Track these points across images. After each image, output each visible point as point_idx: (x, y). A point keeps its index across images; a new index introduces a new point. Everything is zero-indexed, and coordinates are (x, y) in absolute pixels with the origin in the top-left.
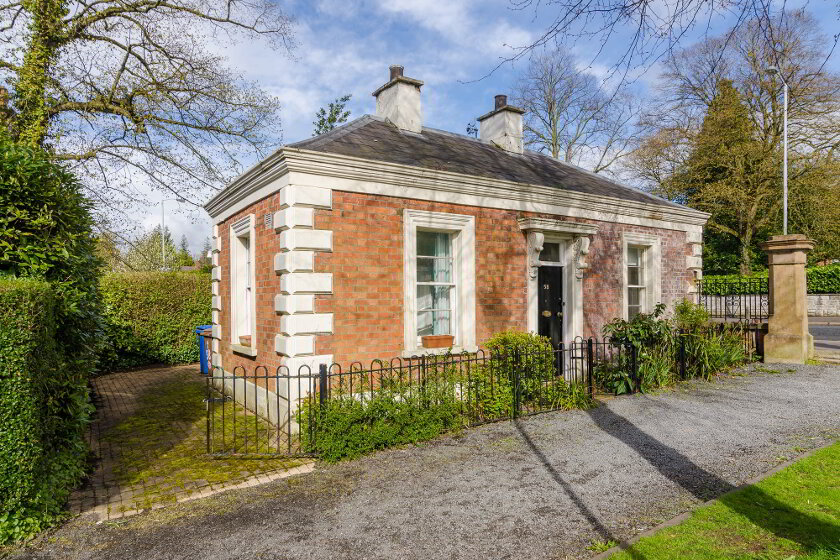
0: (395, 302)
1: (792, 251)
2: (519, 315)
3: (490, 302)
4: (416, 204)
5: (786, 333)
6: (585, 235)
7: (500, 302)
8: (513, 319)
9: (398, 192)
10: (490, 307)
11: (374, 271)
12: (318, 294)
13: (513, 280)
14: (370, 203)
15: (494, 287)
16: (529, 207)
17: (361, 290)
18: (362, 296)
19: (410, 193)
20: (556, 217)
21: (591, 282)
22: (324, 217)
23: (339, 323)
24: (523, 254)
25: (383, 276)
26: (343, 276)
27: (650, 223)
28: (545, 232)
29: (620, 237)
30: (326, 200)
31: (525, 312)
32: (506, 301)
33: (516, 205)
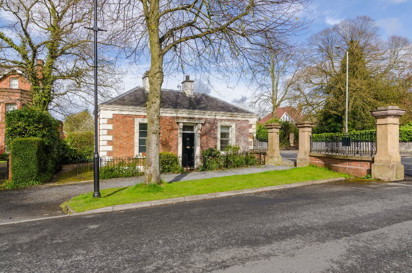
0: (132, 143)
1: (272, 128)
2: (175, 147)
3: (164, 143)
4: (140, 116)
5: (271, 155)
6: (200, 123)
7: (168, 144)
8: (173, 149)
9: (133, 113)
10: (164, 145)
11: (125, 135)
12: (109, 141)
13: (173, 137)
14: (125, 117)
15: (166, 139)
16: (179, 115)
17: (121, 140)
18: (121, 141)
19: (137, 114)
20: (190, 118)
21: (204, 138)
22: (110, 121)
23: (114, 149)
24: (177, 129)
25: (128, 136)
26: (116, 136)
27: (231, 118)
28: (183, 123)
29: (217, 123)
30: (111, 117)
31: (177, 147)
32: (170, 143)
33: (175, 115)
